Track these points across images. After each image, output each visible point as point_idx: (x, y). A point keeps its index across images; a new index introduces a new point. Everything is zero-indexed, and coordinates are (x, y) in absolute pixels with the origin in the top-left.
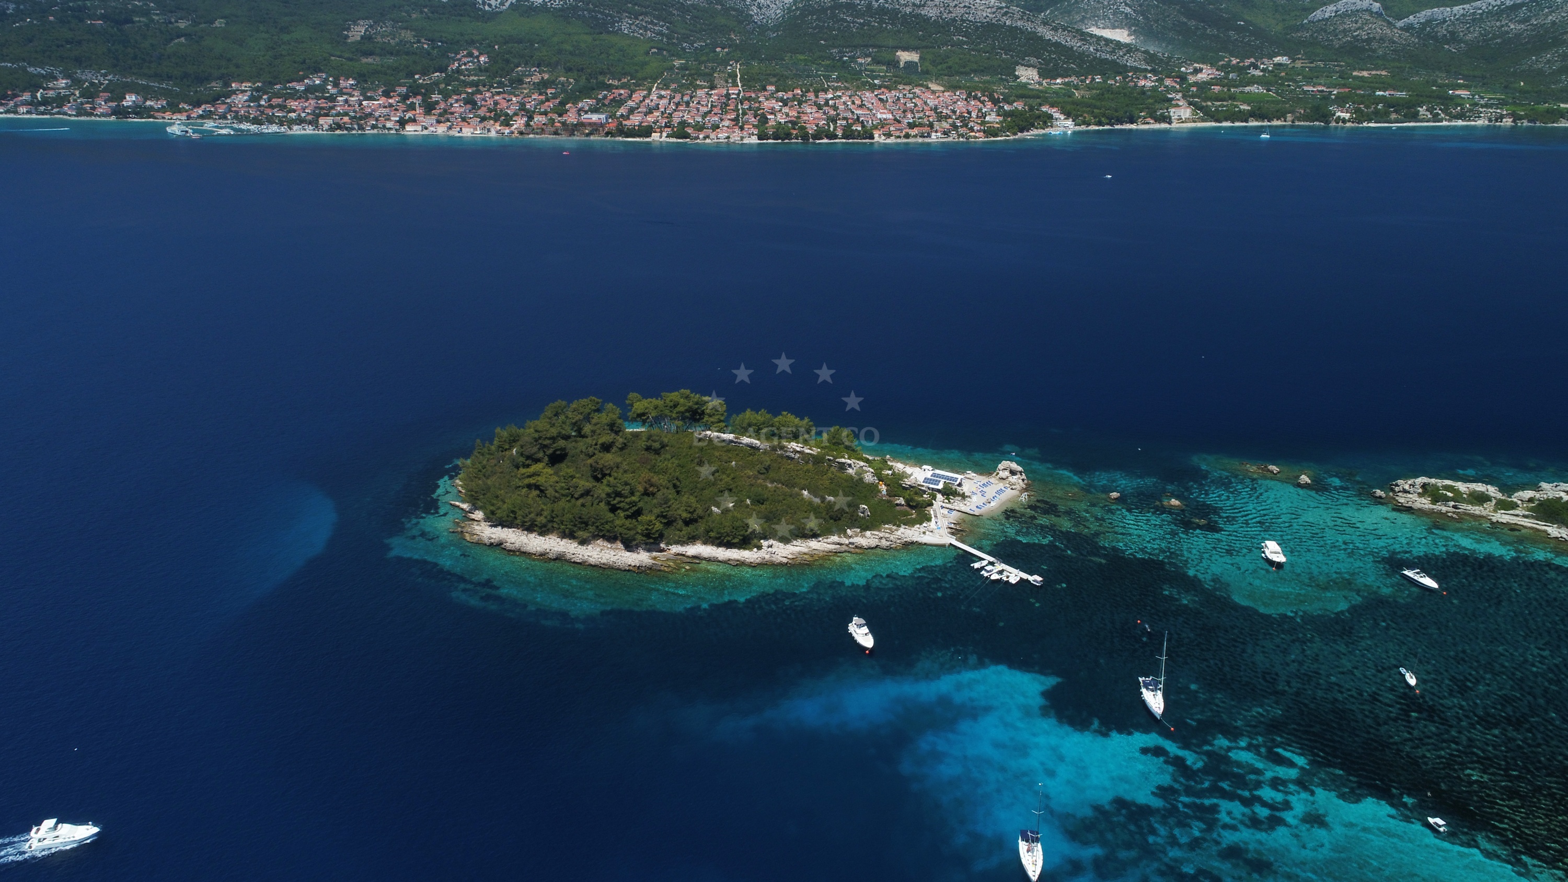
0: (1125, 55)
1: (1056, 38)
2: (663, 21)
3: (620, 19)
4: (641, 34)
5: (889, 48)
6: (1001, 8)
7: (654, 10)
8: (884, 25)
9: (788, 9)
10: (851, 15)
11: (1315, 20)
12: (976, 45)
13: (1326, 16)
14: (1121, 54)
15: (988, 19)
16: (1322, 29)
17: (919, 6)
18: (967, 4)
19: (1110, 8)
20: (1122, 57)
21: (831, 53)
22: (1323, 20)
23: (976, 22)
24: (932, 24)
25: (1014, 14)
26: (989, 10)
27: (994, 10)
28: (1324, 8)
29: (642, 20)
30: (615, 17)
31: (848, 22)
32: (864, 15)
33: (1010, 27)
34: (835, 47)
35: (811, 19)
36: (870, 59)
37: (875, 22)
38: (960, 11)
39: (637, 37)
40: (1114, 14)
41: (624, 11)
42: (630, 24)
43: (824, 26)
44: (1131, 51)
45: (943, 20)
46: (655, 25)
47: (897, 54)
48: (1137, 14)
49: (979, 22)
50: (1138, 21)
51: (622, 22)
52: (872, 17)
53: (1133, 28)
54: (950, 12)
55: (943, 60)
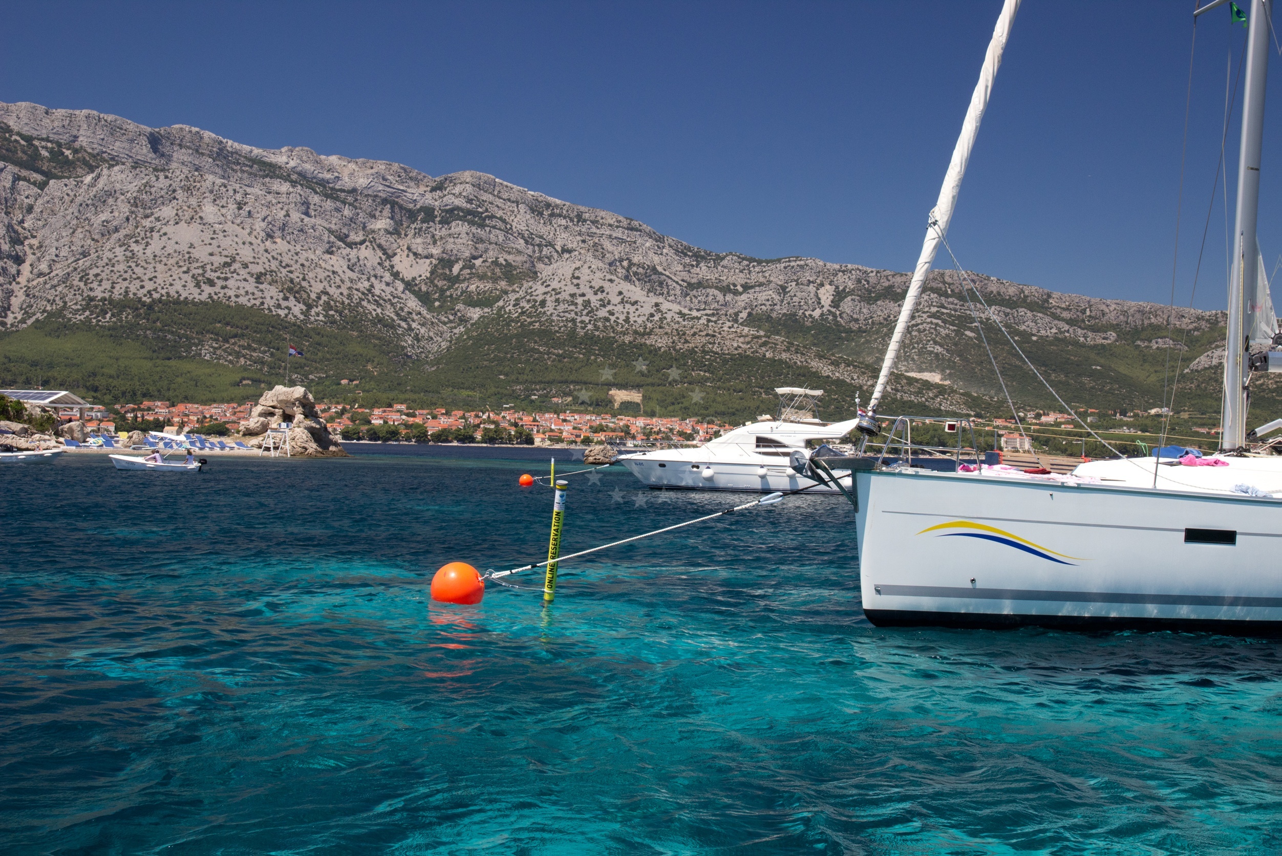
0: (937, 396)
1: (837, 374)
2: (266, 345)
3: (201, 343)
4: (231, 362)
5: (598, 385)
6: (758, 337)
7: (255, 332)
8: (592, 358)
9: (457, 339)
10: (546, 345)
11: (1200, 368)
12: (724, 383)
13: (1214, 363)
14: (931, 395)
15: (740, 351)
16: (1211, 379)
17: (643, 335)
18: (710, 332)
19: (914, 348)
20: (933, 399)
21: (513, 391)
22: (1210, 367)
23: (724, 354)
24: (661, 356)
25: (776, 344)
26: (741, 340)
27: (748, 339)
28: (1209, 353)
29: (234, 344)
30: (193, 338)
31: (541, 353)
32: (564, 344)
33: (773, 360)
34: (520, 383)
35: (488, 349)
36: (570, 399)
37: (580, 353)
38: (699, 341)
39: (222, 365)
40: (920, 353)
41: (208, 332)
42: (215, 348)
43: (505, 358)
44: (945, 393)
45: (677, 351)
46: (254, 350)
47: (610, 393)
48: (952, 355)
49: (728, 354)
50: (954, 362)
51: (203, 346)
52: (575, 347)
53: (948, 371)
54: (686, 342)
55: (676, 399)
